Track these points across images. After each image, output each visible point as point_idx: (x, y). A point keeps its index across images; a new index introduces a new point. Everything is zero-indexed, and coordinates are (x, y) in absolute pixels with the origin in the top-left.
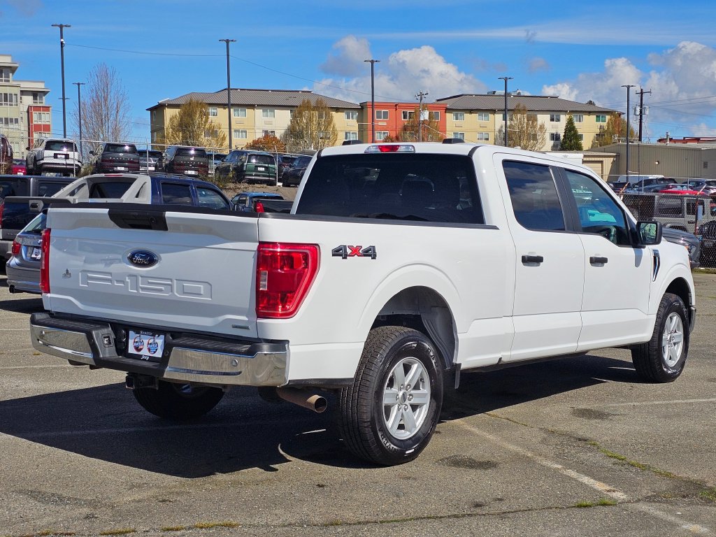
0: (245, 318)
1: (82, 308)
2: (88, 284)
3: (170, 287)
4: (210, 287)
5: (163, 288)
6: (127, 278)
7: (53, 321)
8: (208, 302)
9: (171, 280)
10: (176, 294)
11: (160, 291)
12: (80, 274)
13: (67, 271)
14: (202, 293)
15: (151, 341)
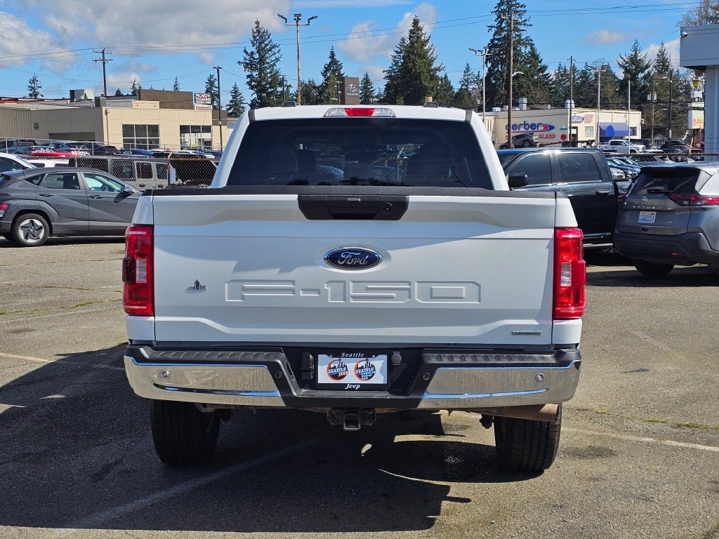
0: (534, 322)
1: (225, 332)
2: (243, 297)
3: (407, 292)
4: (478, 287)
5: (394, 295)
6: (326, 285)
7: (159, 355)
8: (474, 307)
9: (409, 283)
10: (417, 300)
11: (391, 298)
12: (227, 285)
13: (197, 283)
14: (464, 296)
15: (363, 364)
